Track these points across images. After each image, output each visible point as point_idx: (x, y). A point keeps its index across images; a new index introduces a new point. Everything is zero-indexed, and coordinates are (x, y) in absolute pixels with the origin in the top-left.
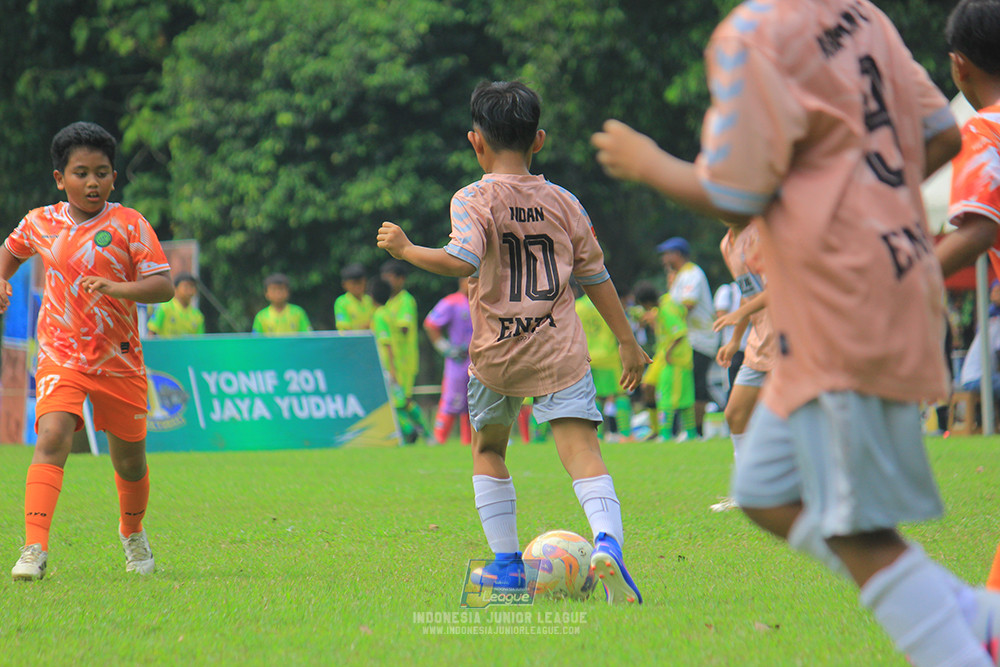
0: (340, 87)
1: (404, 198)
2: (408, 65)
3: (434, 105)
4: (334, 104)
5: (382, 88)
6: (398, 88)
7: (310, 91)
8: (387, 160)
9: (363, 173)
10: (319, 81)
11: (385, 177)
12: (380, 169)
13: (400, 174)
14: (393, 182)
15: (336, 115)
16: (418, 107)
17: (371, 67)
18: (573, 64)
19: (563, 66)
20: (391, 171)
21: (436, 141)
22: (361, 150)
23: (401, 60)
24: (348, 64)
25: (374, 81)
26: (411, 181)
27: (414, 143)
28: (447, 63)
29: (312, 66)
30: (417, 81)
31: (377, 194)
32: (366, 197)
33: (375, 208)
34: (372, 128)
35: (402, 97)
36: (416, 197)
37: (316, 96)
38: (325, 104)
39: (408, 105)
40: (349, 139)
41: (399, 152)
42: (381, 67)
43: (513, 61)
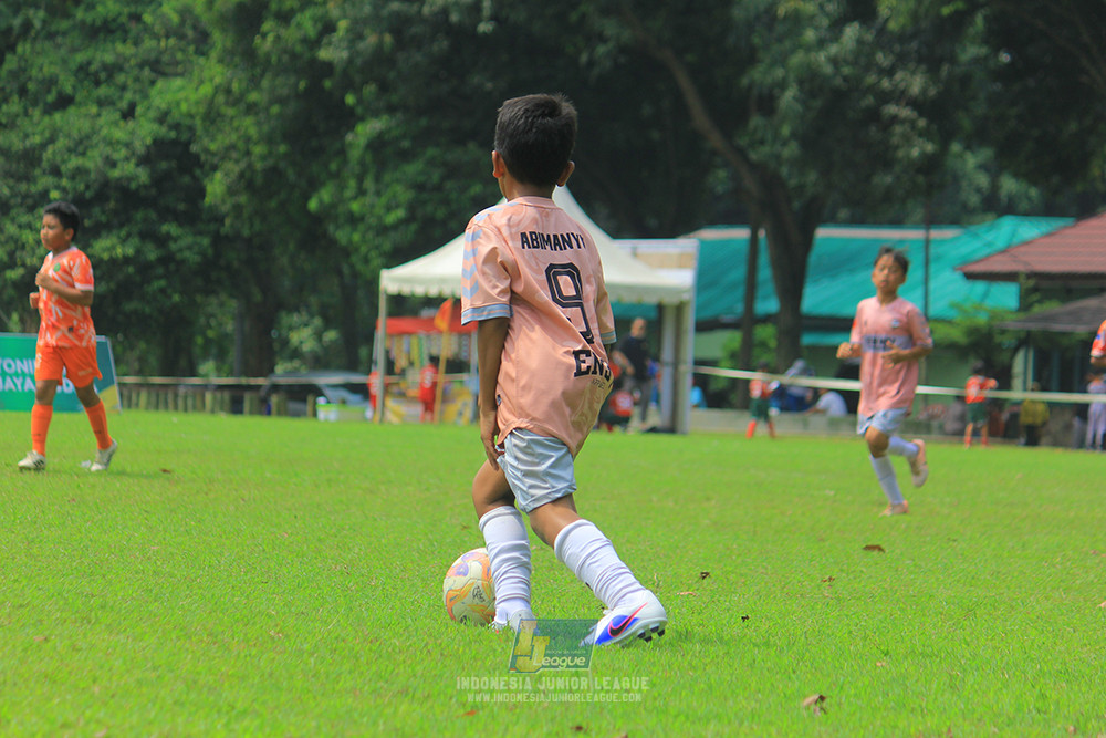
0: (93, 176)
1: (130, 251)
2: (138, 165)
3: (153, 192)
4: (87, 187)
5: (119, 180)
6: (130, 179)
7: (73, 178)
8: (122, 225)
9: (104, 234)
10: (79, 172)
11: (119, 237)
12: (115, 232)
13: (129, 235)
14: (124, 241)
15: (88, 195)
16: (143, 192)
17: (113, 164)
18: (247, 174)
19: (241, 175)
20: (123, 233)
21: (153, 215)
22: (103, 219)
23: (133, 161)
24: (99, 161)
25: (115, 173)
26: (135, 241)
27: (139, 216)
28: (164, 165)
29: (75, 162)
30: (143, 175)
31: (113, 247)
32: (104, 250)
33: (111, 257)
34: (112, 204)
35: (133, 186)
36: (138, 252)
37: (77, 181)
38: (81, 187)
39: (137, 190)
40: (96, 210)
41: (127, 221)
42: (119, 165)
43: (207, 167)
